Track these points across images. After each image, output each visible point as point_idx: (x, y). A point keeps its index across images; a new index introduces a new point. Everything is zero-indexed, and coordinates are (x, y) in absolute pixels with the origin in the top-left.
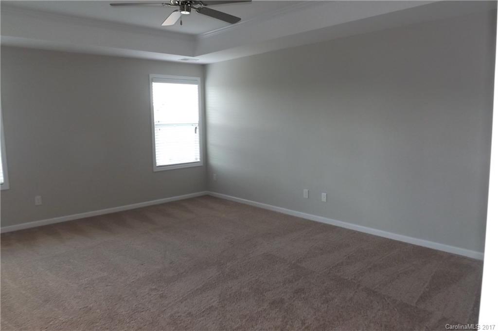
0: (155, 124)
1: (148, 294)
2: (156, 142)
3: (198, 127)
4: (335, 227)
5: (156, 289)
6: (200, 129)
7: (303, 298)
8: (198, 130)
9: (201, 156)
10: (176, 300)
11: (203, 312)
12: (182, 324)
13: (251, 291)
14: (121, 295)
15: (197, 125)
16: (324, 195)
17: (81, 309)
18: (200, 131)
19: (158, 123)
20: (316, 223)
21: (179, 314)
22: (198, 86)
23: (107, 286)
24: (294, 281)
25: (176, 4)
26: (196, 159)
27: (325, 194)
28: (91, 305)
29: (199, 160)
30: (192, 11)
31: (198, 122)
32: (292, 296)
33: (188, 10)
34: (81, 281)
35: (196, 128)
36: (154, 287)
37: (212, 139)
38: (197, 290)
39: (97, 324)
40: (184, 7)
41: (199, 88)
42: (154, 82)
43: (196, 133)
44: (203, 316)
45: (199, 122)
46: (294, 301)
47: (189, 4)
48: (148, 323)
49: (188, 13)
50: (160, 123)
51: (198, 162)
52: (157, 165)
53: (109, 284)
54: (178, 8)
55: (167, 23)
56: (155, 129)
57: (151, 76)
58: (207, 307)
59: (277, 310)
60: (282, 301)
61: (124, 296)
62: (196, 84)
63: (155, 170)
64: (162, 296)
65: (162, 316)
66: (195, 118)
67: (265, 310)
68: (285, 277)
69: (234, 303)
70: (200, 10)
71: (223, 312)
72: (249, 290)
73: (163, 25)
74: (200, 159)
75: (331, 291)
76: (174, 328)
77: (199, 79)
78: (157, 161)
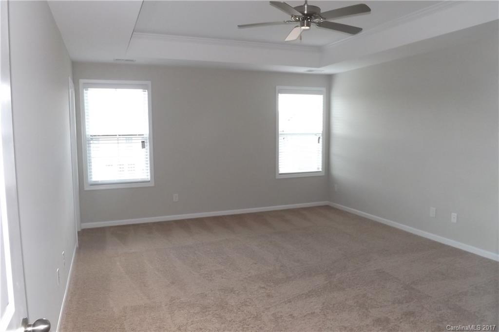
0: (280, 133)
1: (257, 290)
2: (280, 151)
3: (321, 138)
4: (466, 253)
5: (264, 288)
6: (323, 139)
7: (412, 321)
8: (321, 140)
9: (323, 166)
10: (281, 301)
11: (305, 316)
12: (283, 323)
13: (355, 305)
14: (233, 288)
15: (321, 135)
16: (454, 215)
17: (198, 294)
18: (323, 141)
19: (282, 133)
20: (442, 246)
21: (282, 314)
22: (324, 97)
23: (222, 278)
24: (404, 301)
25: (297, 20)
26: (318, 169)
27: (456, 214)
28: (207, 293)
29: (320, 170)
30: (311, 25)
31: (321, 132)
32: (400, 318)
33: (308, 25)
34: (202, 270)
35: (319, 138)
36: (263, 286)
37: (335, 149)
38: (303, 294)
39: (210, 309)
40: (304, 23)
41: (324, 99)
42: (281, 93)
43: (319, 142)
44: (304, 320)
45: (323, 132)
46: (401, 322)
47: (309, 19)
48: (252, 317)
49: (308, 28)
50: (284, 133)
51: (320, 172)
52: (280, 173)
53: (224, 277)
54: (299, 24)
55: (289, 39)
56: (280, 138)
57: (278, 88)
58: (309, 313)
59: (381, 328)
60: (387, 320)
61: (235, 289)
62: (321, 94)
63: (277, 178)
64: (269, 296)
65: (266, 313)
66: (319, 128)
67: (367, 325)
68: (395, 297)
69: (336, 314)
70: (320, 25)
71: (324, 320)
72: (355, 303)
73: (286, 40)
74: (322, 169)
75: (446, 320)
76: (274, 326)
77: (324, 89)
78: (280, 169)
